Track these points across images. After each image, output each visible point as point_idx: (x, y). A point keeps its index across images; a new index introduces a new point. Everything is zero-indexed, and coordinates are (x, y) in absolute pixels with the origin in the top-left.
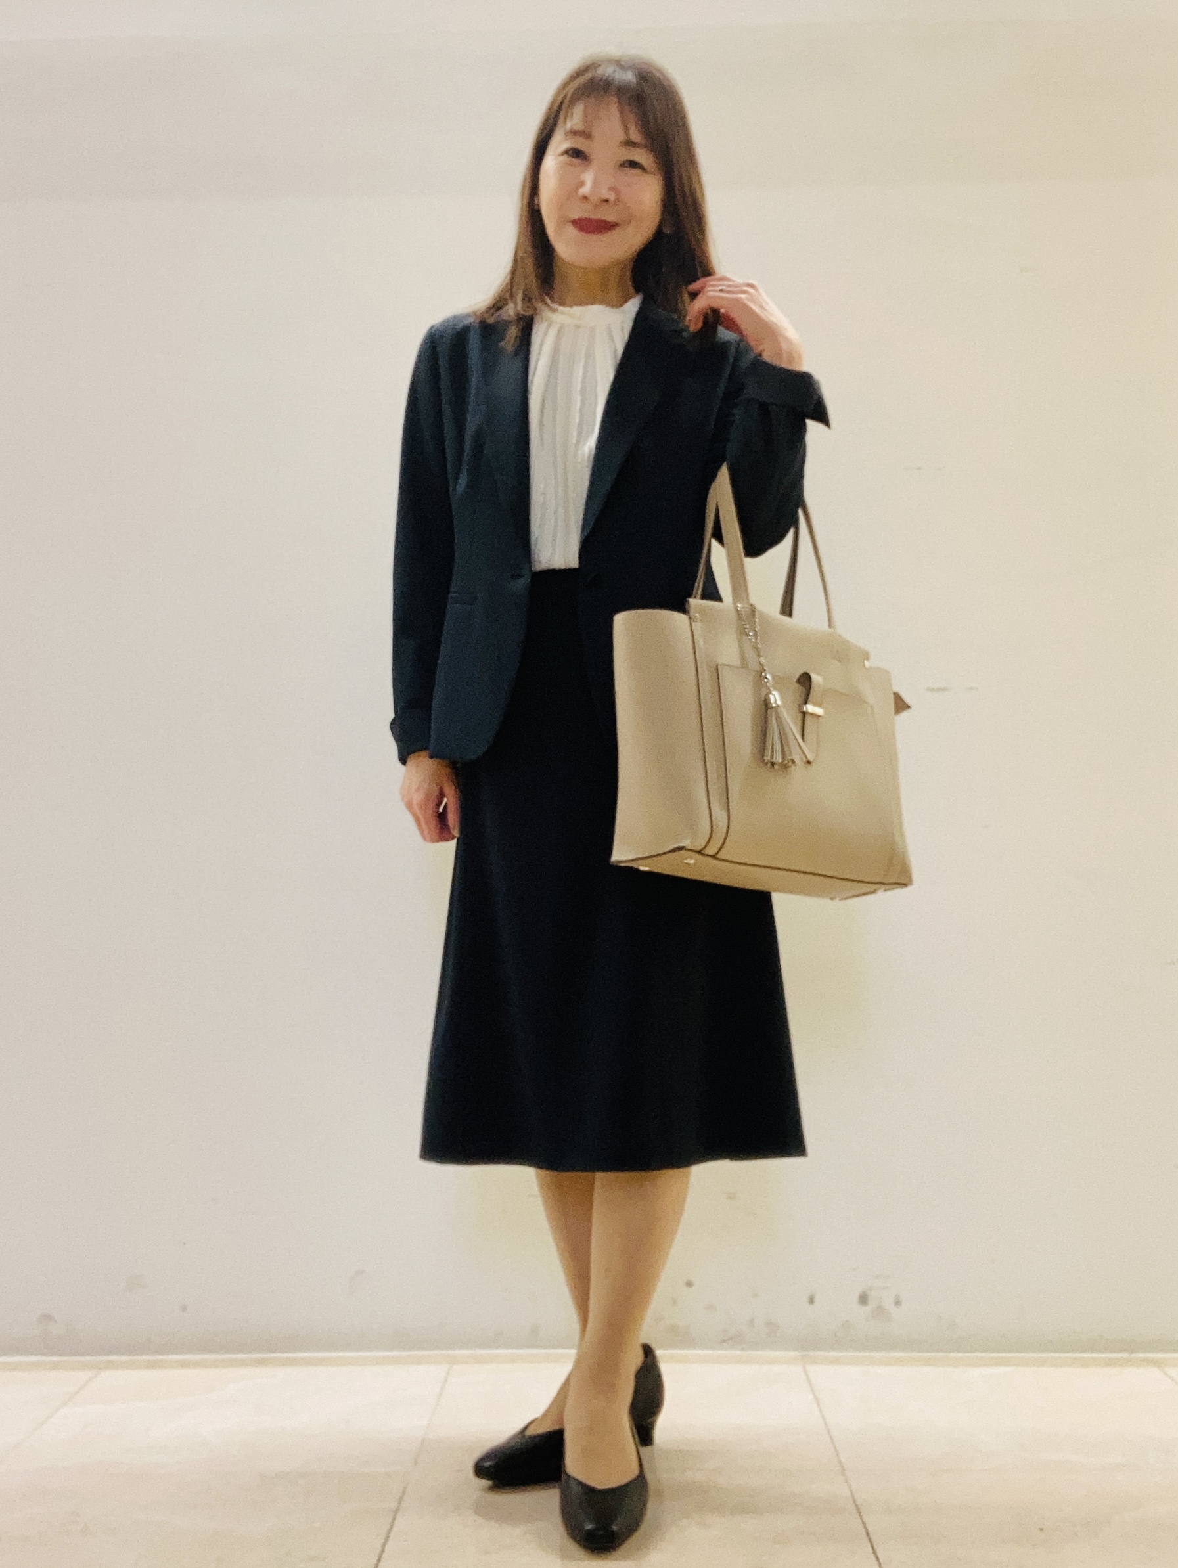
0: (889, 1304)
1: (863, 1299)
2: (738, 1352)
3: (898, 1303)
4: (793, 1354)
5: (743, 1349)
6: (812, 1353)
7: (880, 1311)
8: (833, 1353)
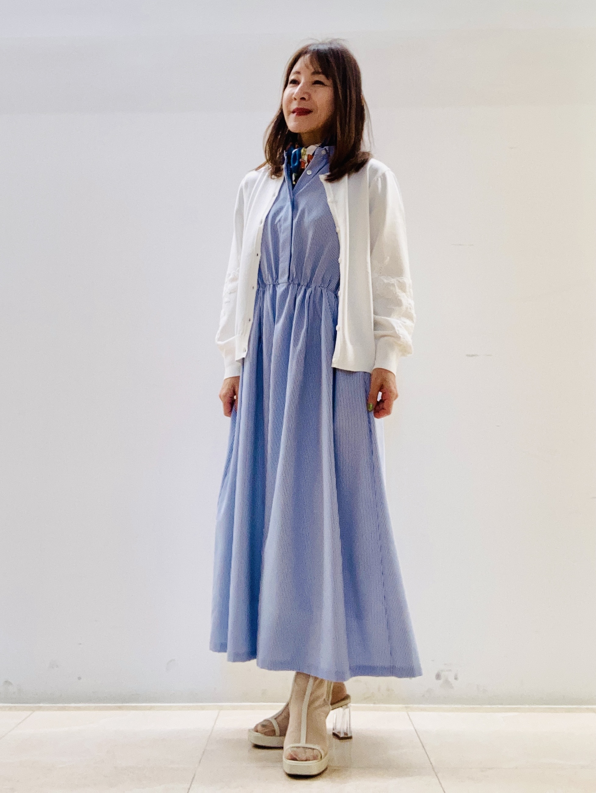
0: (451, 679)
1: (438, 677)
2: (372, 705)
3: (456, 679)
4: (400, 706)
5: (374, 703)
6: (411, 705)
7: (447, 682)
8: (421, 706)
